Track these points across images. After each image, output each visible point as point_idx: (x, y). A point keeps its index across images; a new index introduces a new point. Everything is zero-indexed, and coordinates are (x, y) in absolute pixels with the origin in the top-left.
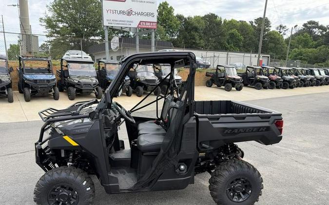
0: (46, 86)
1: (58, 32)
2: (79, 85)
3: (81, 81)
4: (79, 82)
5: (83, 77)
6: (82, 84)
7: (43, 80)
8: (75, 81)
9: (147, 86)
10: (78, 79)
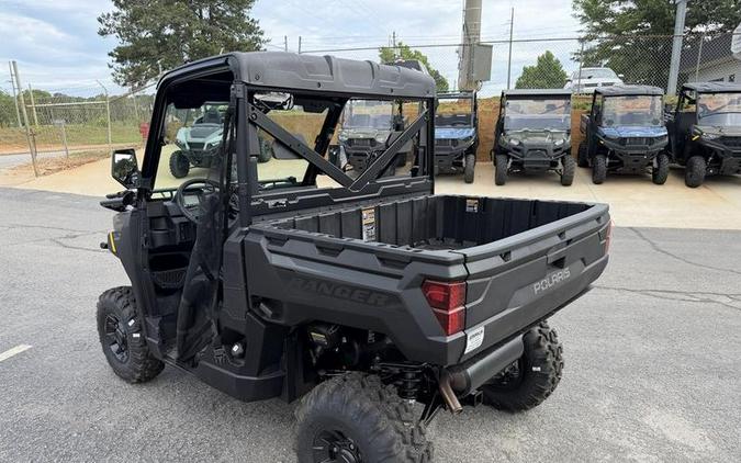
0: (448, 153)
1: (607, 28)
2: (519, 150)
3: (525, 141)
4: (520, 143)
5: (535, 134)
6: (526, 150)
7: (445, 140)
8: (512, 141)
9: (720, 154)
10: (519, 137)
